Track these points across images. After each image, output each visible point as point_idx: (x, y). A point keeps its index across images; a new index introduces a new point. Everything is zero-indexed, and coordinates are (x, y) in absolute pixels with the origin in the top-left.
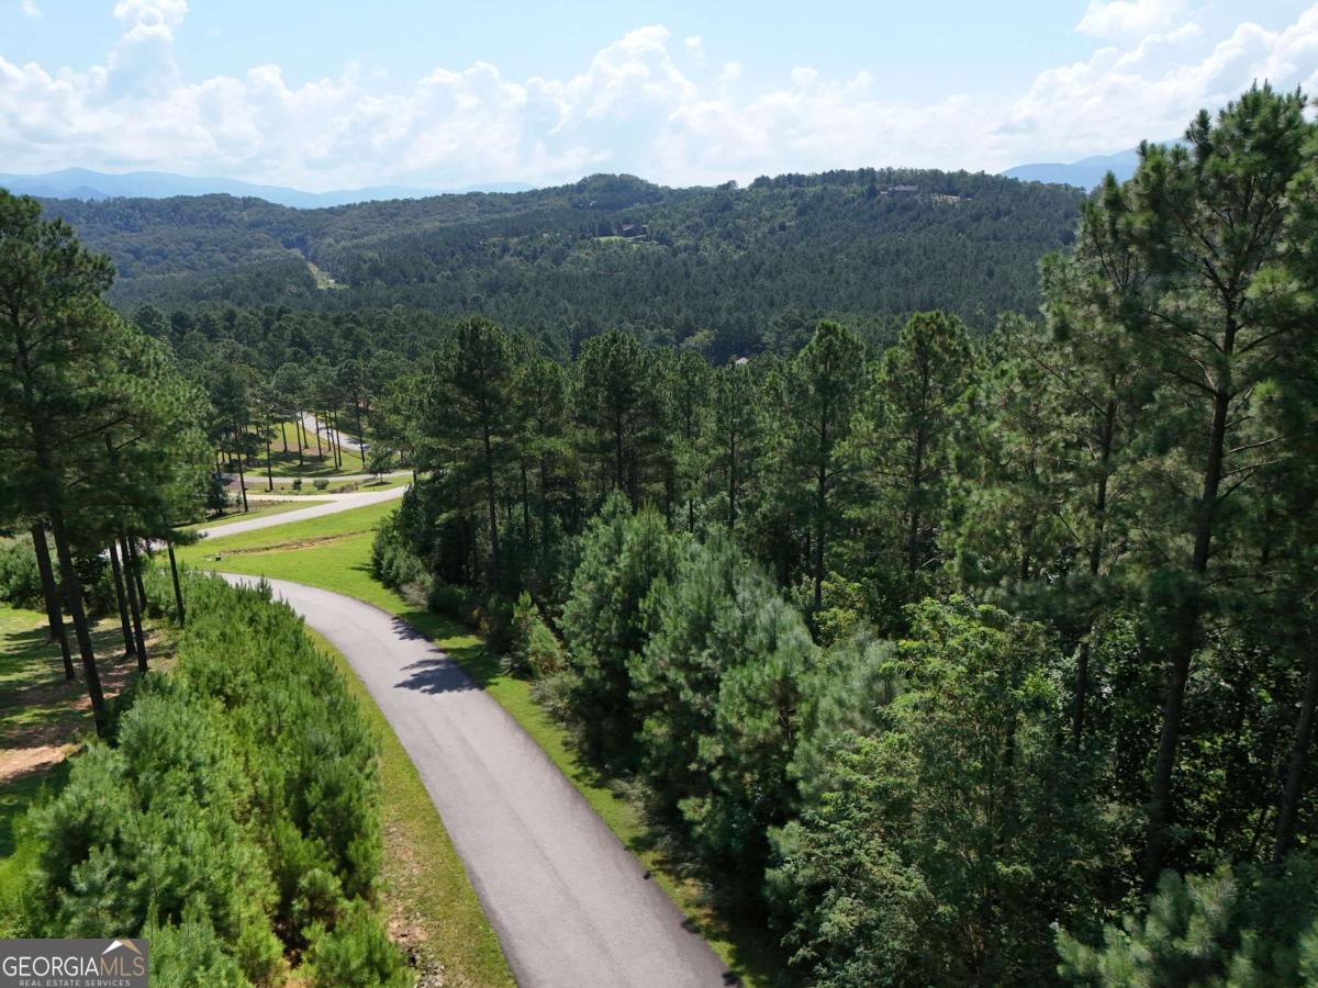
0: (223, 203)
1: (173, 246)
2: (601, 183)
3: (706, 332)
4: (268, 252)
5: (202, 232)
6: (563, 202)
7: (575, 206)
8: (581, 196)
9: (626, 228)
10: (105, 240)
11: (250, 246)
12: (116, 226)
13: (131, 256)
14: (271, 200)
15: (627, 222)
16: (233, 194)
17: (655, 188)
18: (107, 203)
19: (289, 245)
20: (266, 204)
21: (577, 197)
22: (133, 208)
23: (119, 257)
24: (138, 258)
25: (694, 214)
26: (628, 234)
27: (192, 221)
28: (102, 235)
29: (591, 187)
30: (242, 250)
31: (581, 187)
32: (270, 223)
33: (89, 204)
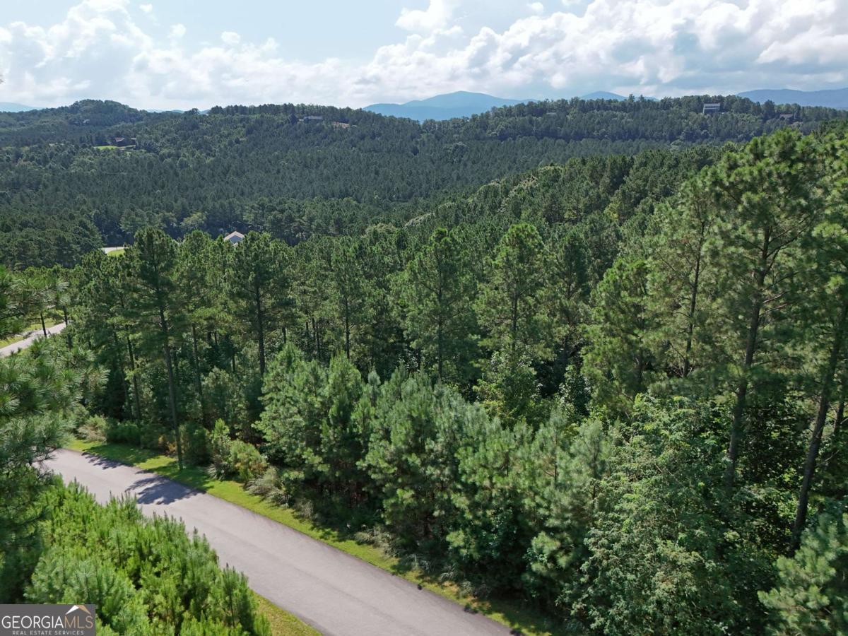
2: (90, 107)
3: (199, 214)
6: (60, 119)
7: (71, 123)
8: (76, 116)
9: (119, 140)
15: (119, 135)
17: (135, 111)
21: (72, 117)
25: (171, 131)
26: (121, 144)
29: (82, 109)
31: (75, 108)
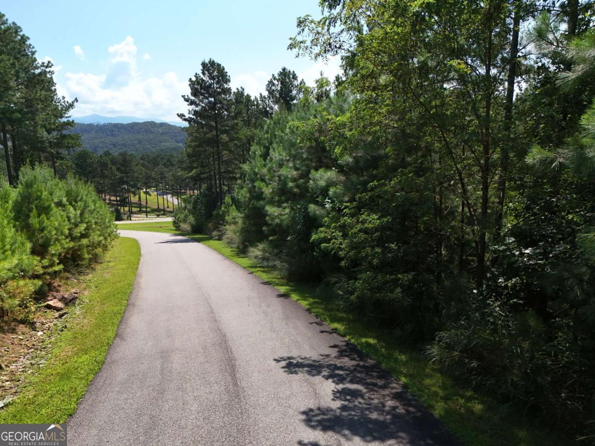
0: (151, 125)
1: (130, 142)
4: (168, 144)
5: (141, 137)
10: (102, 140)
11: (161, 142)
12: (107, 135)
13: (112, 146)
14: (171, 124)
16: (156, 121)
18: (104, 125)
19: (177, 142)
20: (169, 125)
22: (115, 127)
23: (107, 147)
24: (115, 147)
27: (138, 132)
28: (101, 138)
30: (158, 143)
32: (170, 133)
33: (97, 126)
